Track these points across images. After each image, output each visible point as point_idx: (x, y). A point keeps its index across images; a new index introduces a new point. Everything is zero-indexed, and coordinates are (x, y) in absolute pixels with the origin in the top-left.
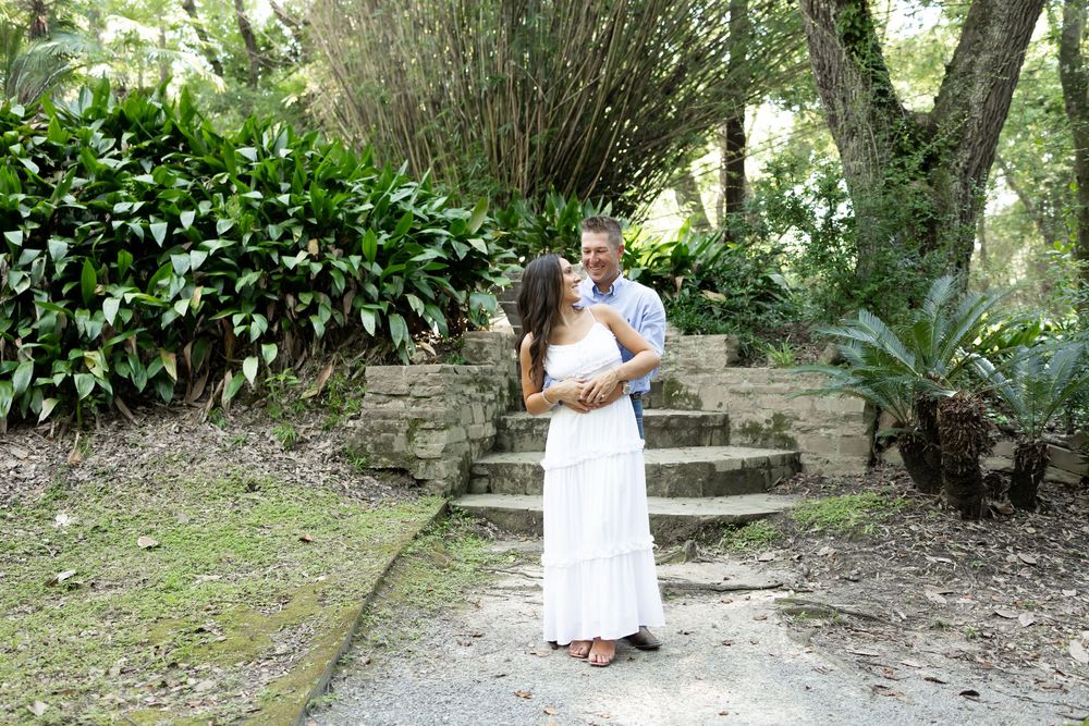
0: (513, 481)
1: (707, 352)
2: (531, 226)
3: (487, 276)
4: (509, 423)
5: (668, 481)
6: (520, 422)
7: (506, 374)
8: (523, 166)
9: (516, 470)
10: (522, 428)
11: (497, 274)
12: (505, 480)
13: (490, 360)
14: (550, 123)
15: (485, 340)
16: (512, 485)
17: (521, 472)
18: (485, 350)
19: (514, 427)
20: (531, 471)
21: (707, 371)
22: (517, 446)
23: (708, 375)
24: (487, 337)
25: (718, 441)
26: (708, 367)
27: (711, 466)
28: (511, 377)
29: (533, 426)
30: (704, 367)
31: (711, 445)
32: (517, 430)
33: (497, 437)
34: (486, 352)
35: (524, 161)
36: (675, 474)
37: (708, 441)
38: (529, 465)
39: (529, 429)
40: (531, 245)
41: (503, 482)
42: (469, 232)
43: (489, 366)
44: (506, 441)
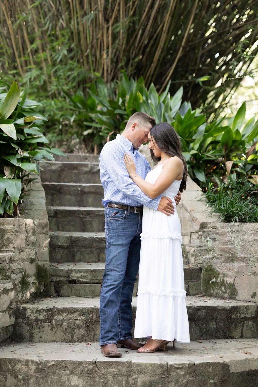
0: (16, 377)
1: (242, 241)
3: (14, 162)
4: (28, 312)
5: (177, 382)
6: (39, 311)
7: (32, 261)
9: (19, 366)
10: (41, 317)
12: (9, 375)
13: (11, 247)
15: (7, 227)
16: (15, 381)
17: (24, 368)
18: (6, 237)
19: (33, 317)
20: (34, 367)
21: (243, 260)
22: (36, 336)
23: (243, 264)
24: (9, 224)
25: (250, 333)
26: (243, 256)
27: (225, 366)
28: (40, 263)
29: (52, 316)
30: (240, 255)
31: (241, 337)
32: (37, 320)
33: (15, 326)
34: (8, 239)
36: (184, 375)
37: (238, 333)
38: (32, 361)
39: (49, 319)
41: (6, 378)
43: (9, 254)
44: (25, 330)
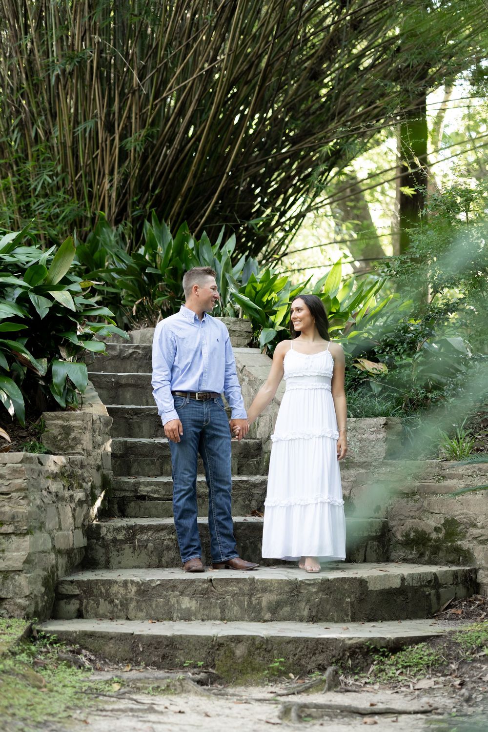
0: (111, 602)
1: (361, 441)
2: (123, 266)
3: (74, 340)
4: (104, 531)
5: (308, 601)
6: (118, 530)
7: (99, 468)
8: (111, 181)
9: (115, 589)
10: (120, 537)
11: (87, 337)
12: (102, 601)
13: (79, 449)
14: (150, 120)
15: (73, 423)
16: (110, 607)
17: (122, 591)
18: (73, 435)
19: (109, 537)
20: (134, 589)
21: (362, 465)
22: (114, 561)
23: (362, 471)
24: (76, 419)
25: (374, 556)
26: (361, 460)
27: (362, 582)
28: (105, 472)
29: (134, 535)
30: (358, 459)
31: (365, 561)
32: (114, 540)
33: (88, 548)
34: (74, 439)
35: (111, 173)
36: (316, 593)
37: (361, 557)
38: (132, 582)
39: (130, 539)
40: (123, 293)
41: (98, 604)
42: (51, 281)
43: (78, 457)
44: (100, 554)
